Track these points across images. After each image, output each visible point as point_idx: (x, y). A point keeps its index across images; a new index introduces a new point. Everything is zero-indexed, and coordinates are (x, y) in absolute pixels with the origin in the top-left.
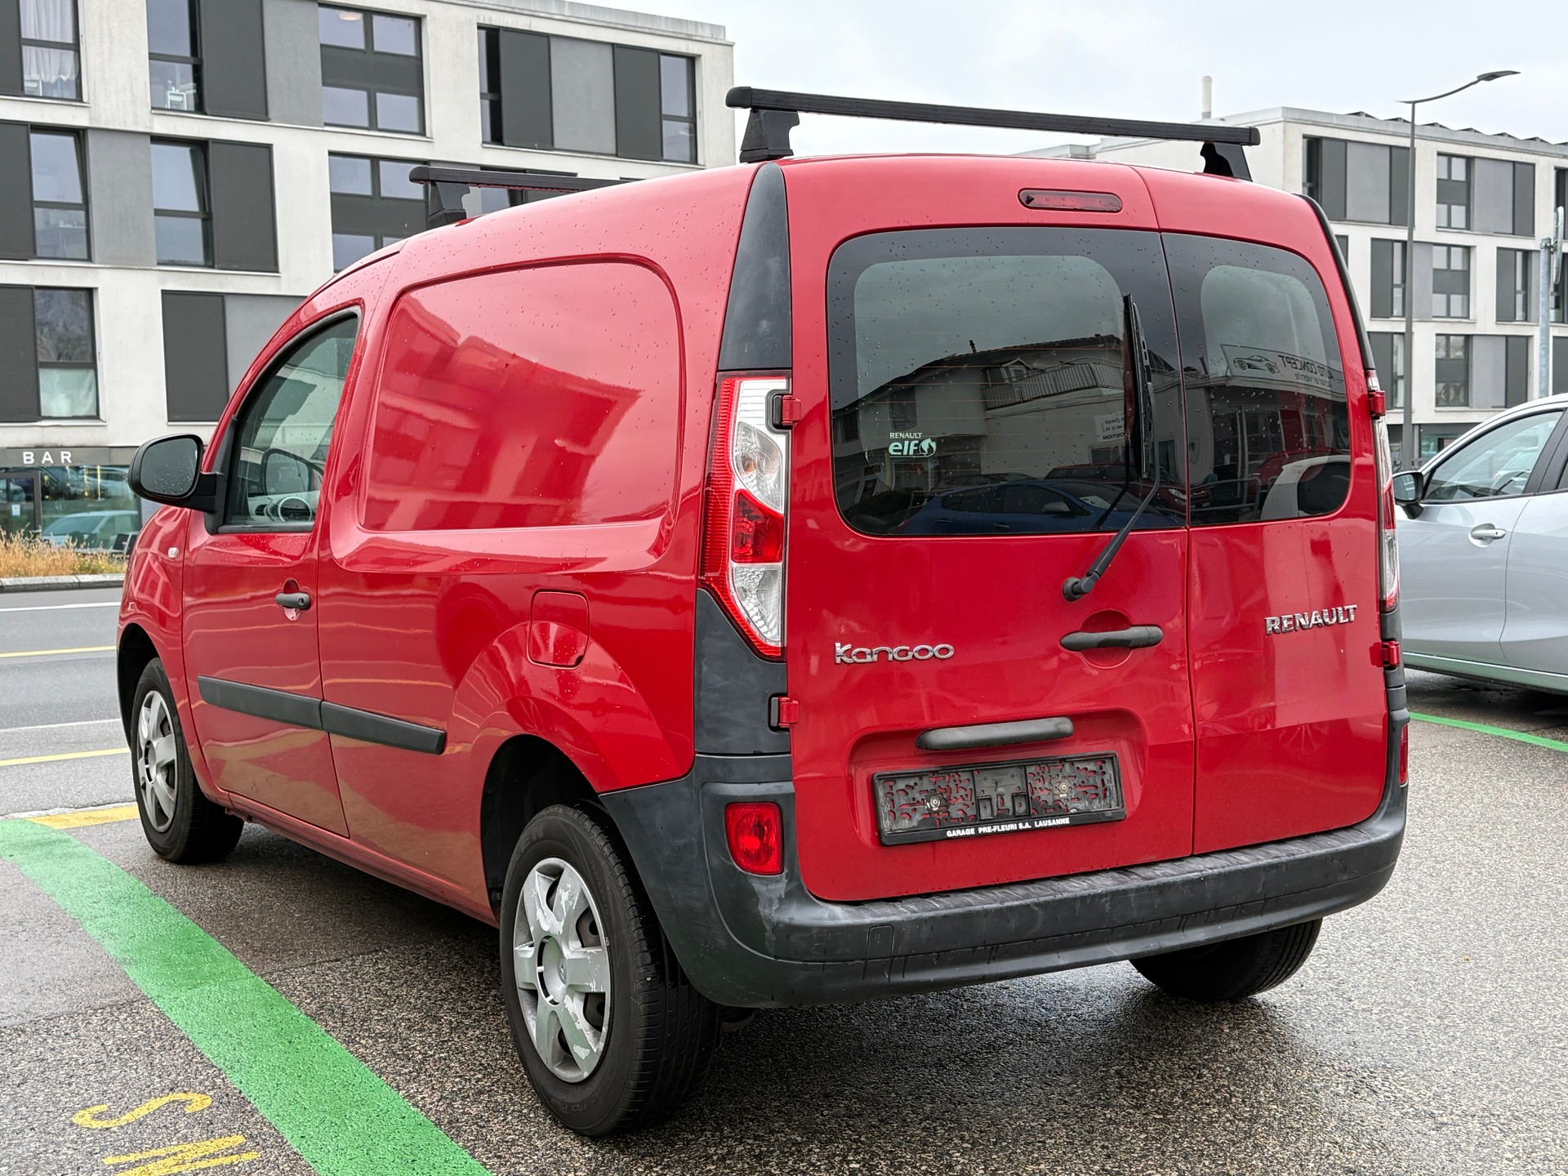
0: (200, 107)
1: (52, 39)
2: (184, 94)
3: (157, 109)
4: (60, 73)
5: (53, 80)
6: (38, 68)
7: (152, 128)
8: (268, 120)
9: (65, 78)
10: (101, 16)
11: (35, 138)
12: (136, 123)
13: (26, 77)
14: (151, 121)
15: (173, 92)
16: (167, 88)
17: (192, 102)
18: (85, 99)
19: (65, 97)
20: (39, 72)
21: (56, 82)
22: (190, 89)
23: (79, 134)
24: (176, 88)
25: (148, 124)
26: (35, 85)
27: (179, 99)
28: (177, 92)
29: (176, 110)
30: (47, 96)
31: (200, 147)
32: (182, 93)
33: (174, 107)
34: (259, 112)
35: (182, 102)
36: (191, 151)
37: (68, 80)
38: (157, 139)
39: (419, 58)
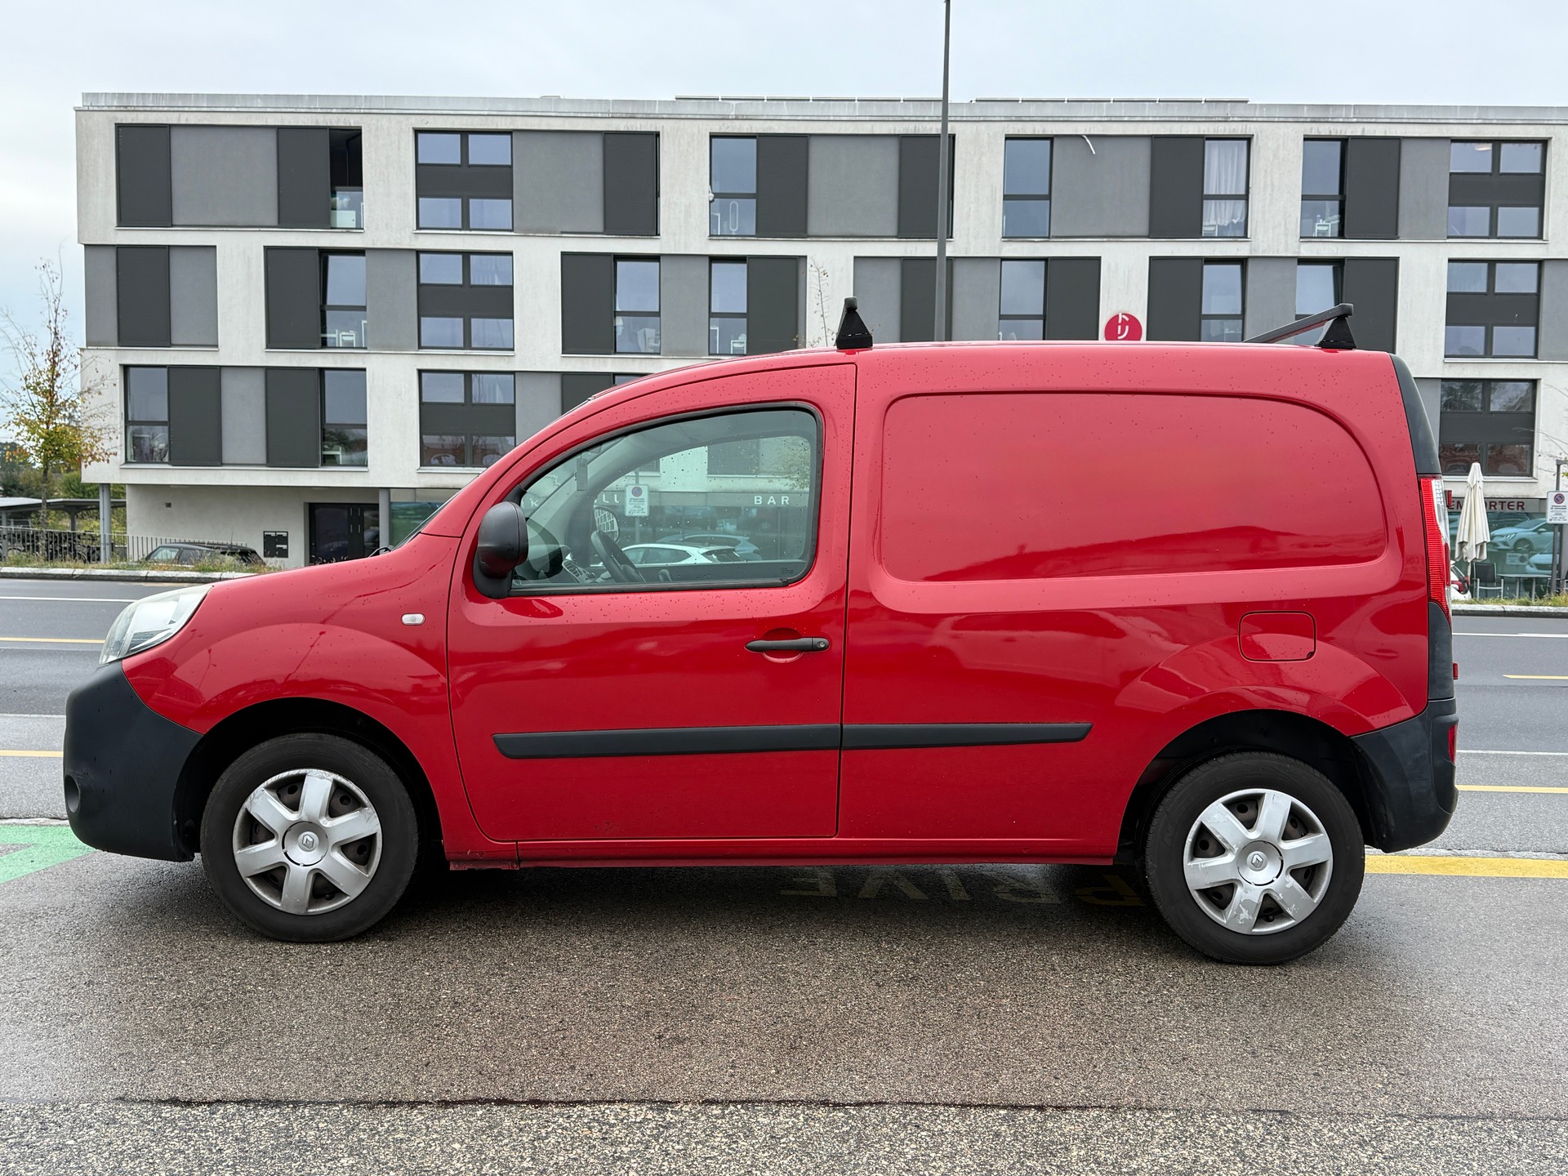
0: (1341, 234)
1: (1228, 193)
2: (1330, 224)
3: (1305, 237)
4: (1232, 218)
5: (1226, 222)
6: (1215, 216)
7: (1299, 252)
8: (1398, 238)
9: (1235, 221)
10: (1266, 171)
11: (1207, 268)
12: (1286, 250)
13: (1205, 223)
14: (1299, 248)
15: (1321, 223)
16: (1316, 221)
17: (1336, 229)
18: (1249, 236)
19: (1237, 235)
20: (1216, 219)
21: (1229, 225)
22: (1335, 220)
23: (1242, 261)
24: (1323, 220)
25: (1297, 250)
26: (1212, 229)
27: (1325, 228)
28: (1324, 223)
29: (1322, 237)
30: (1223, 235)
31: (1338, 263)
32: (1329, 223)
33: (1320, 235)
34: (1391, 232)
35: (1327, 230)
36: (1334, 268)
37: (1238, 222)
38: (1303, 261)
39: (1542, 175)
